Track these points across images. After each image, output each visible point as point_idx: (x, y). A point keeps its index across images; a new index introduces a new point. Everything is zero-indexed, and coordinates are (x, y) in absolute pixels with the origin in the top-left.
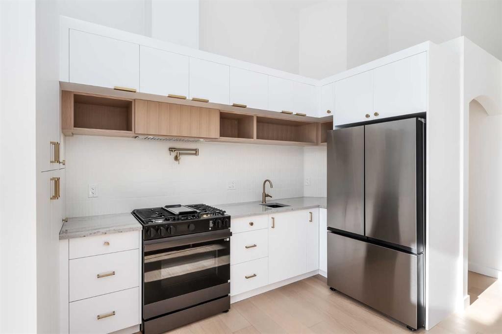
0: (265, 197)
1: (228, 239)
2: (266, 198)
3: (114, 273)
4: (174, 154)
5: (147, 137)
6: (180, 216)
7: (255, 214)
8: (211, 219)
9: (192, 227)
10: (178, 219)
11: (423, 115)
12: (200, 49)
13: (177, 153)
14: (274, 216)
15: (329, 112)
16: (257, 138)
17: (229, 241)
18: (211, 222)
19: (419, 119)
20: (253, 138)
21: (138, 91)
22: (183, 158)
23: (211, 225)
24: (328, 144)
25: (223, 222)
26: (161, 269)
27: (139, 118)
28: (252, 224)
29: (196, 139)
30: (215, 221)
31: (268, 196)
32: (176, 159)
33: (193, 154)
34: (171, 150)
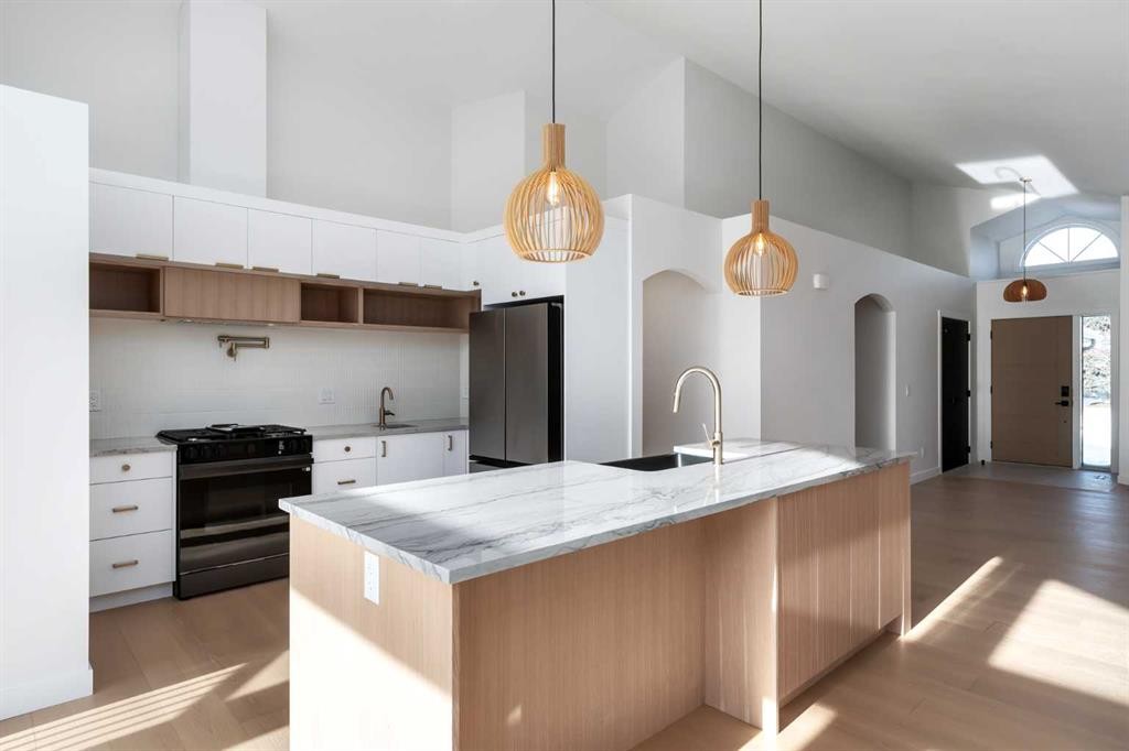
0: (384, 414)
1: (308, 469)
2: (386, 417)
3: (136, 508)
4: (226, 346)
5: (181, 320)
6: (234, 435)
8: (281, 439)
9: (252, 448)
10: (232, 438)
11: (560, 299)
12: (268, 197)
13: (232, 345)
14: (387, 439)
15: (476, 284)
16: (365, 322)
17: (310, 472)
18: (281, 443)
19: (553, 304)
20: (356, 322)
21: (170, 259)
22: (243, 353)
23: (281, 446)
25: (300, 444)
26: (204, 527)
27: (172, 294)
29: (264, 323)
30: (287, 441)
31: (389, 413)
32: (231, 353)
33: (260, 346)
34: (222, 339)
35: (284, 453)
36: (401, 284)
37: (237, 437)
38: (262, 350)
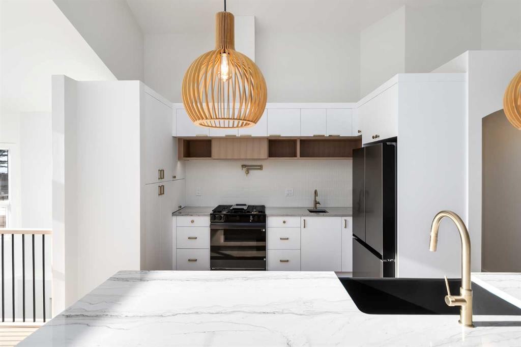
0: (316, 203)
2: (317, 205)
4: (245, 169)
7: (287, 215)
8: (251, 215)
13: (247, 169)
14: (307, 218)
15: (359, 132)
17: (265, 231)
18: (251, 217)
19: (388, 143)
20: (298, 157)
22: (251, 172)
23: (251, 219)
24: (353, 159)
25: (259, 218)
28: (284, 222)
29: (260, 159)
30: (254, 216)
31: (318, 203)
32: (247, 172)
33: (258, 169)
34: (243, 166)
35: (253, 221)
36: (314, 136)
37: (235, 212)
38: (259, 171)
